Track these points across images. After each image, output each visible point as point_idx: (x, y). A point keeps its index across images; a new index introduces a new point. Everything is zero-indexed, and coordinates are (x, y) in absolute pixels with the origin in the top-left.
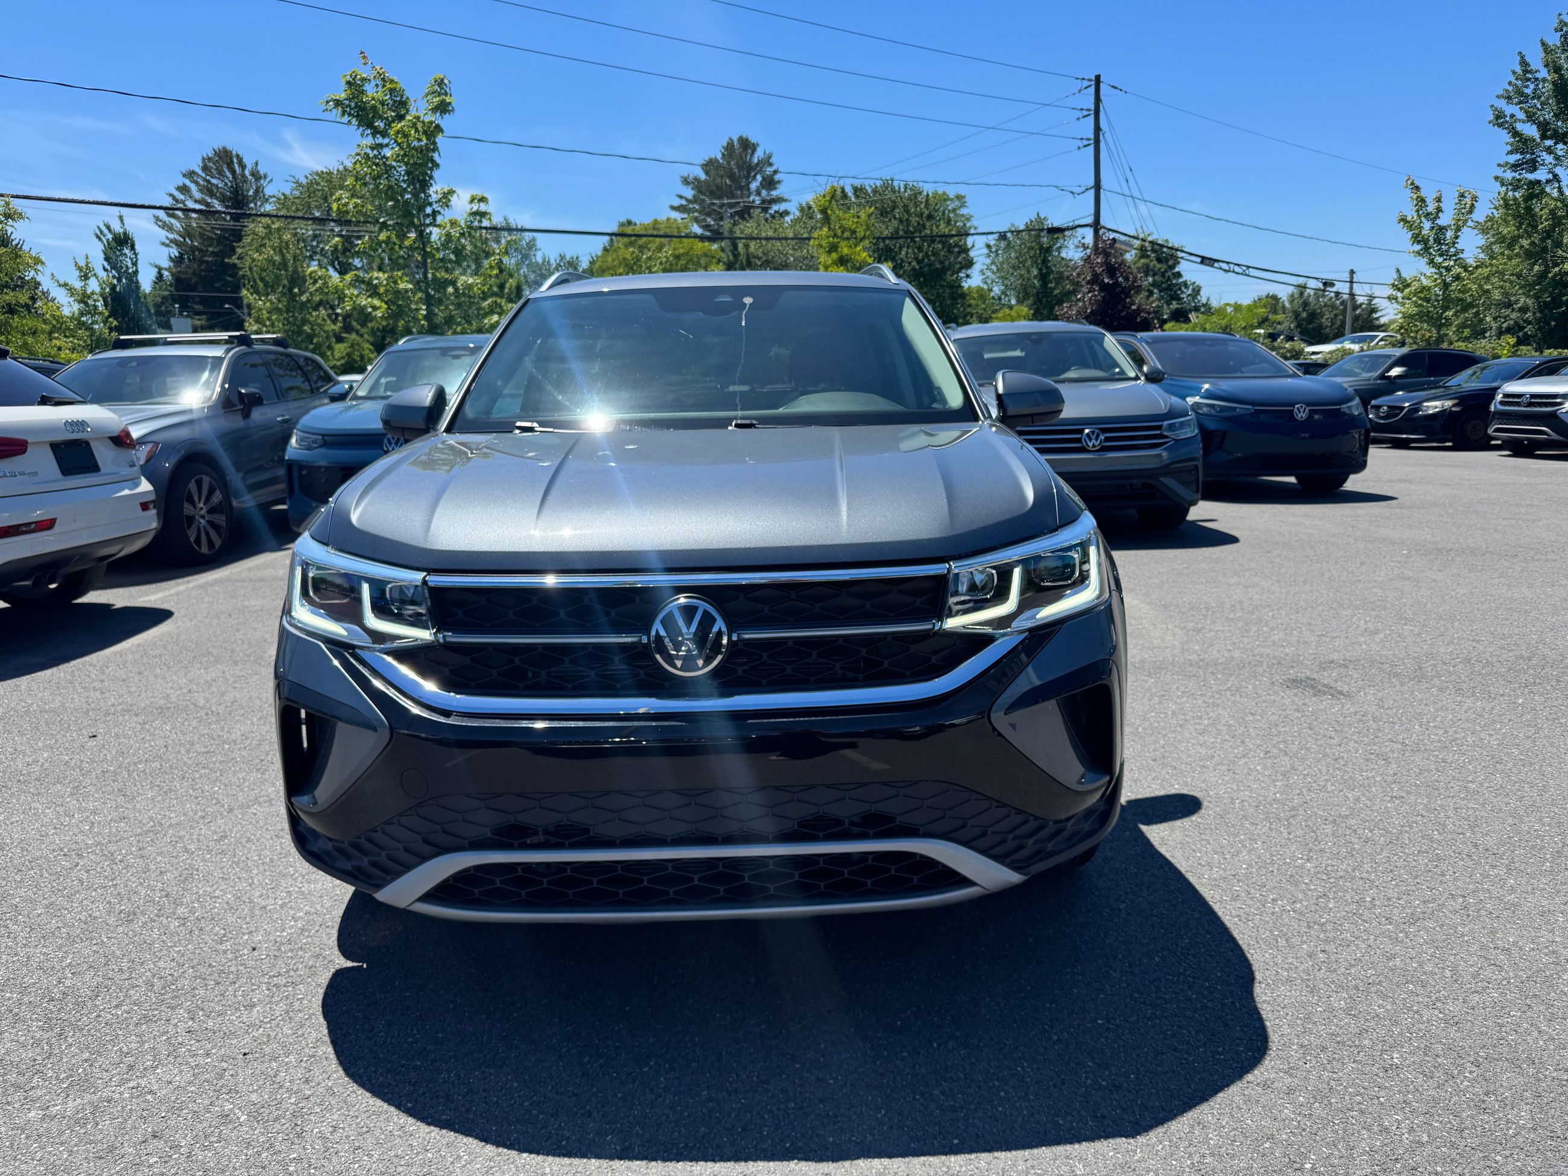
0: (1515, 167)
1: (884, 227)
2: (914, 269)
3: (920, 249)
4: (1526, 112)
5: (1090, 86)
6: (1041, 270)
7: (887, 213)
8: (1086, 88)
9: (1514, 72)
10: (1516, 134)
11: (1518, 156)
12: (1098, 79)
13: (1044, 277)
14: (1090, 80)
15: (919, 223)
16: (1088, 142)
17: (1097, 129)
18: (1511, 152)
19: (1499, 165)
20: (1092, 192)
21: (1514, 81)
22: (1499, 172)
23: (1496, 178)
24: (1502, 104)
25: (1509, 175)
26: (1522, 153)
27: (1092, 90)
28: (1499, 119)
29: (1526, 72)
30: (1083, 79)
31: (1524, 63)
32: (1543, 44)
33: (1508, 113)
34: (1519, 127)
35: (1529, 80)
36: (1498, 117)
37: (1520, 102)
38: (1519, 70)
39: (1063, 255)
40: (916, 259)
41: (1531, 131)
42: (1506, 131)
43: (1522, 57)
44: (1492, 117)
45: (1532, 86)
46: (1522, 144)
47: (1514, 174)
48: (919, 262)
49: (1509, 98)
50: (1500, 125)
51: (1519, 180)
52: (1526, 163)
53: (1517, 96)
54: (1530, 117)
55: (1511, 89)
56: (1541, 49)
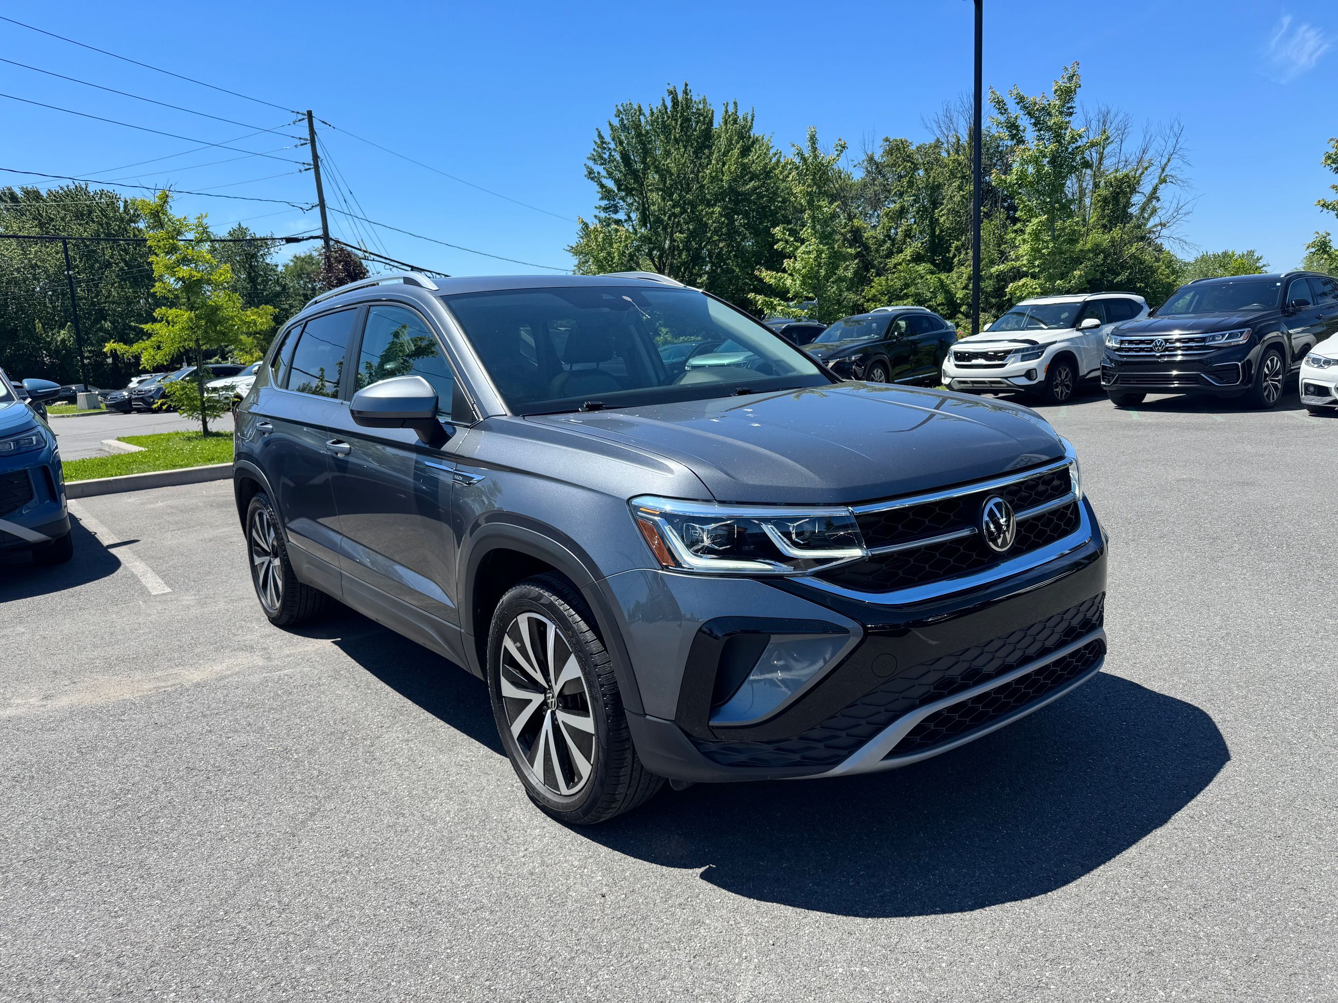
0: (606, 209)
1: (82, 229)
2: (122, 269)
3: (126, 251)
4: (608, 171)
5: (303, 119)
6: (249, 274)
7: (82, 215)
8: (300, 121)
9: (596, 143)
10: (602, 186)
11: (606, 202)
12: (310, 114)
13: (252, 279)
14: (304, 114)
15: (120, 227)
16: (309, 167)
17: (315, 157)
18: (602, 199)
19: (596, 207)
20: (318, 209)
21: (596, 148)
22: (596, 212)
23: (596, 216)
24: (590, 163)
25: (603, 215)
26: (608, 200)
27: (306, 122)
28: (591, 176)
29: (603, 143)
30: (298, 113)
31: (600, 136)
32: (610, 125)
33: (595, 171)
34: (604, 181)
35: (605, 148)
36: (590, 173)
37: (602, 164)
38: (599, 142)
39: (268, 261)
40: (124, 260)
41: (610, 184)
42: (596, 183)
43: (599, 132)
44: (586, 173)
45: (608, 153)
46: (607, 194)
47: (605, 214)
48: (126, 264)
49: (595, 160)
50: (592, 179)
51: (609, 219)
52: (611, 207)
53: (598, 158)
54: (610, 175)
55: (595, 154)
56: (609, 128)
